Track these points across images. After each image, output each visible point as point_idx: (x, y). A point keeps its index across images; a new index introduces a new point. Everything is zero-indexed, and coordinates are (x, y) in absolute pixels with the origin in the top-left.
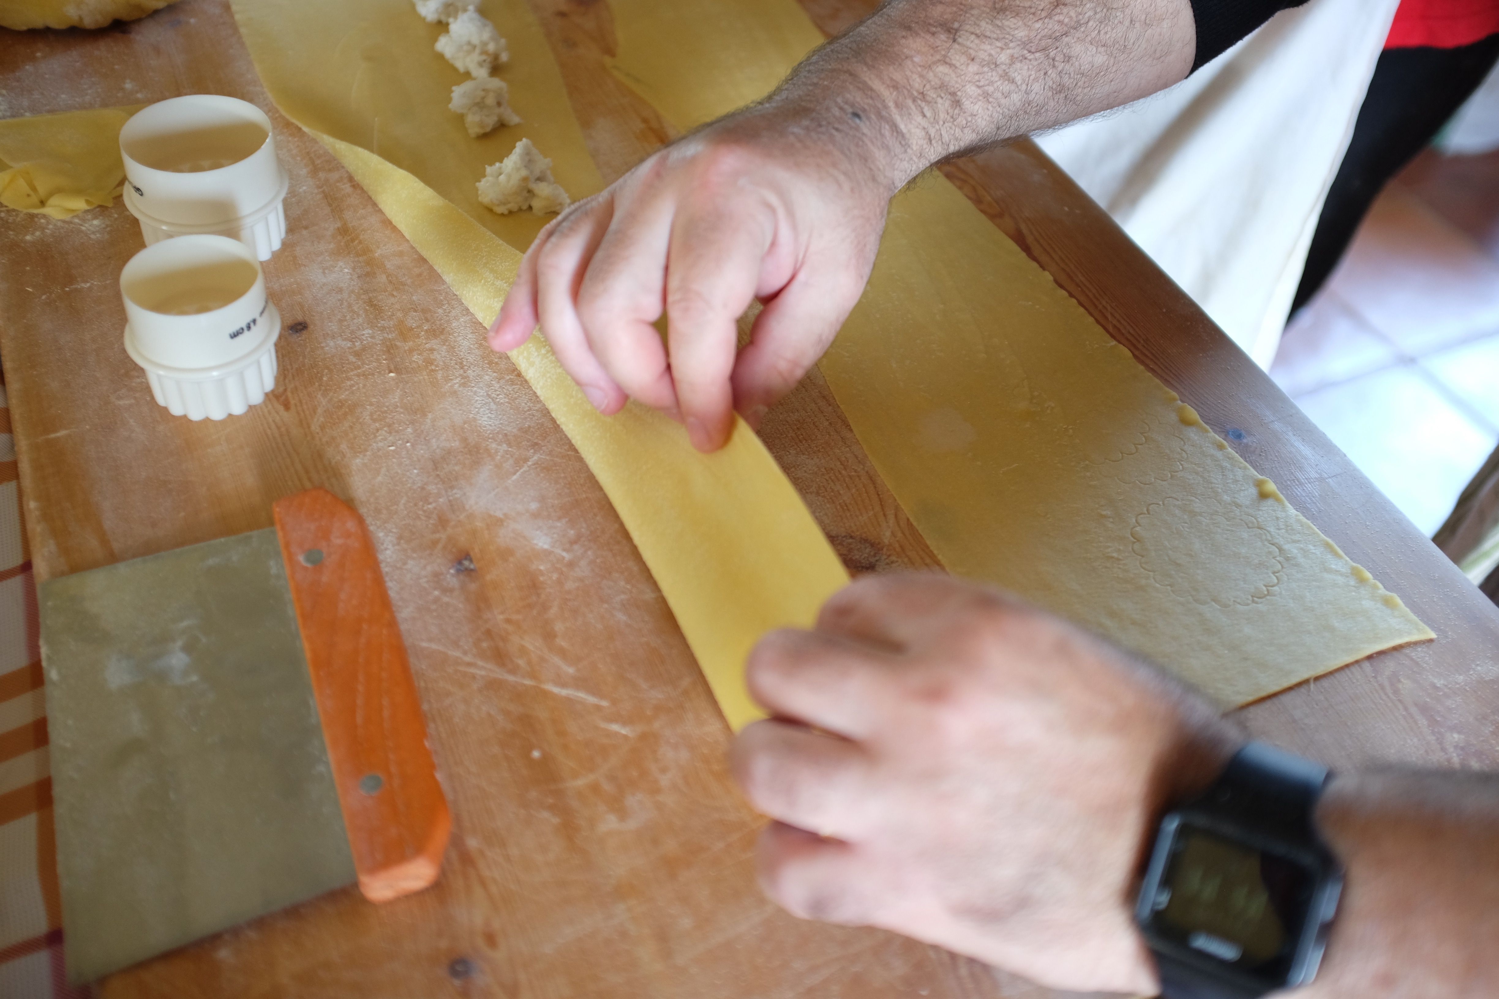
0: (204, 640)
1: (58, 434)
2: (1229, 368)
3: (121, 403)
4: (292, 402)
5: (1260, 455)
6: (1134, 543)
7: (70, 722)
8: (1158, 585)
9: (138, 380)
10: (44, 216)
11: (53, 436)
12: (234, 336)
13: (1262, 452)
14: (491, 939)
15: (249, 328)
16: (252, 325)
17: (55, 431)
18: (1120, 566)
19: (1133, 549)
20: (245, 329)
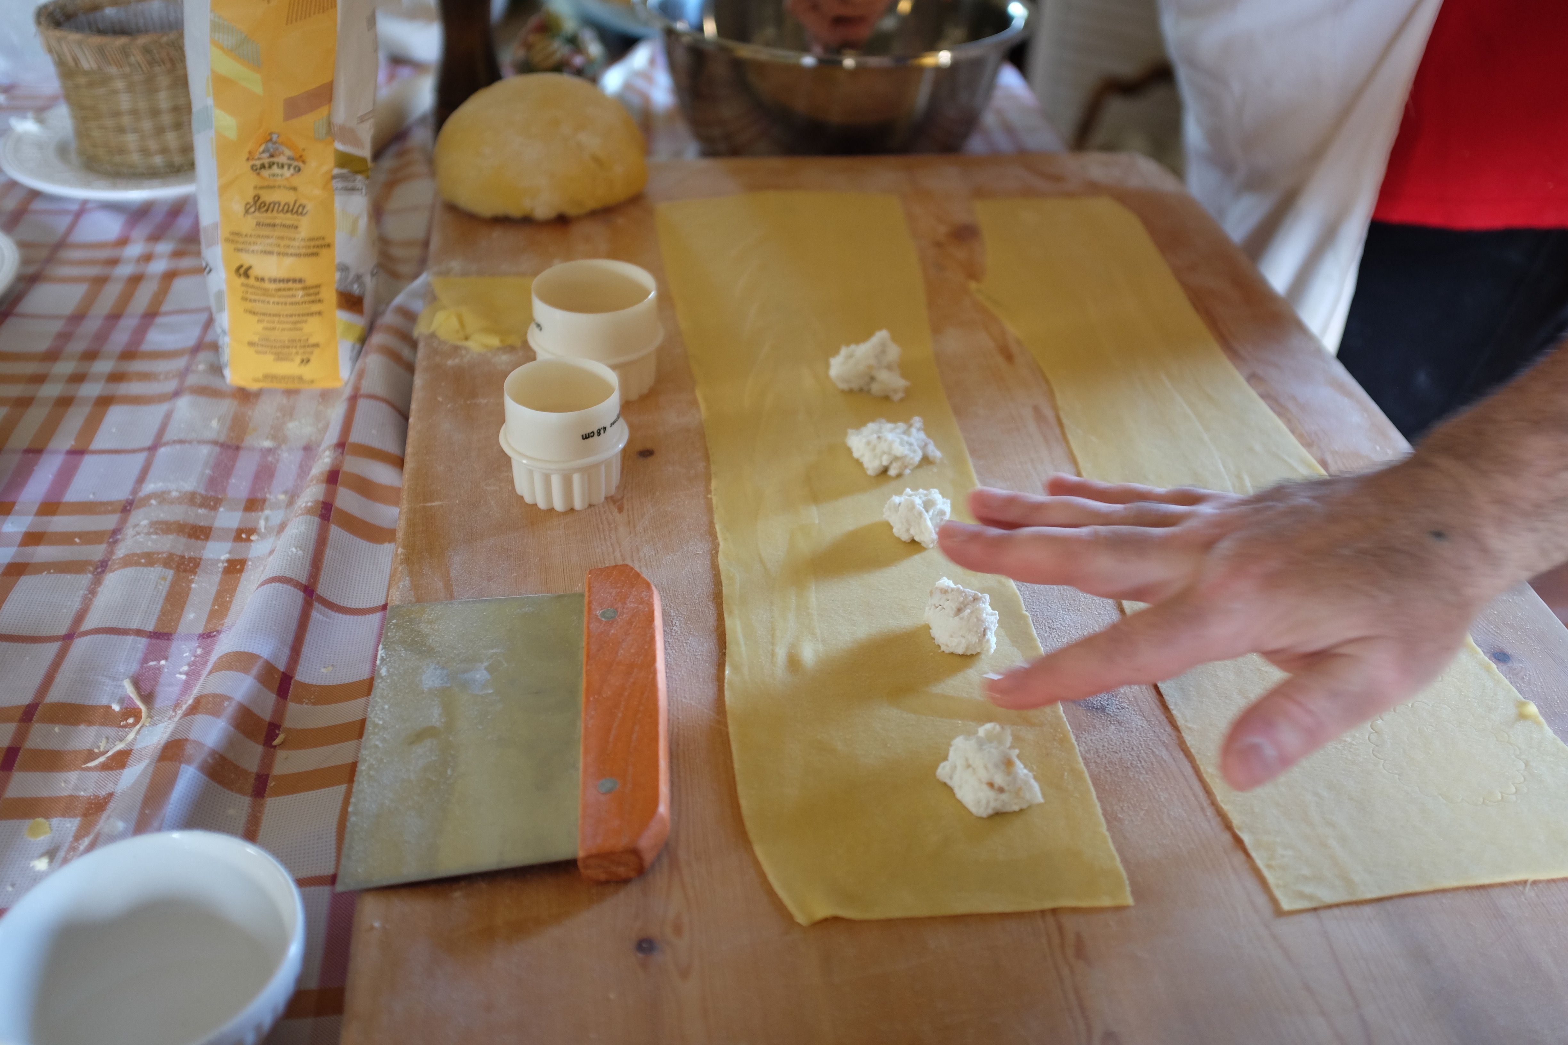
0: (506, 665)
1: (433, 504)
2: (1511, 600)
3: (488, 488)
4: (626, 507)
5: (1523, 678)
6: (1372, 733)
7: (386, 707)
8: (1385, 772)
9: (506, 474)
10: (466, 348)
11: (429, 504)
12: (586, 437)
13: (1526, 676)
14: (678, 929)
15: (599, 434)
16: (602, 431)
17: (432, 501)
18: (1351, 750)
19: (1369, 738)
20: (596, 434)
